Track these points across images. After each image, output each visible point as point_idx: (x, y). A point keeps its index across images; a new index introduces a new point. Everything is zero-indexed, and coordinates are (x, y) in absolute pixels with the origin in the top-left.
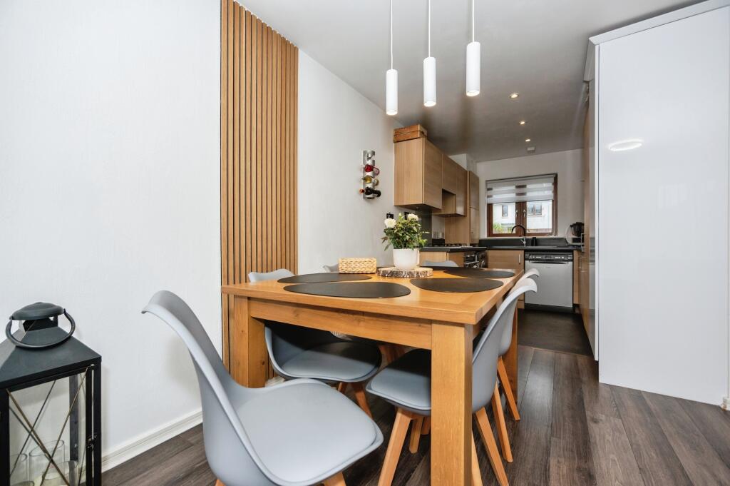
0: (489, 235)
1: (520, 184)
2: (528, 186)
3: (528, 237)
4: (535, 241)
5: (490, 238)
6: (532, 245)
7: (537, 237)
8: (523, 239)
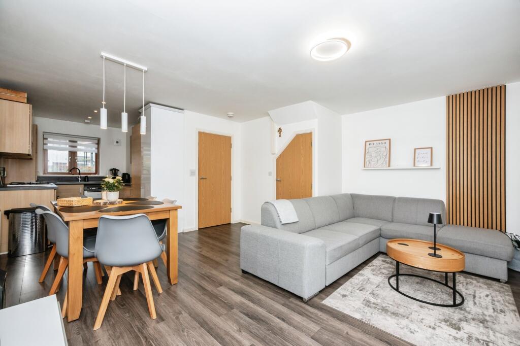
0: (44, 173)
1: (73, 140)
2: (79, 142)
3: (81, 176)
4: (86, 179)
5: (45, 175)
6: (85, 181)
7: (88, 176)
8: (78, 177)
